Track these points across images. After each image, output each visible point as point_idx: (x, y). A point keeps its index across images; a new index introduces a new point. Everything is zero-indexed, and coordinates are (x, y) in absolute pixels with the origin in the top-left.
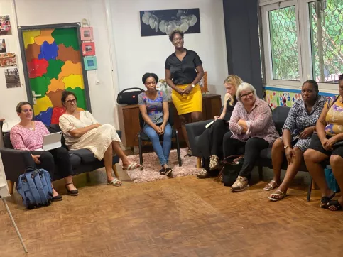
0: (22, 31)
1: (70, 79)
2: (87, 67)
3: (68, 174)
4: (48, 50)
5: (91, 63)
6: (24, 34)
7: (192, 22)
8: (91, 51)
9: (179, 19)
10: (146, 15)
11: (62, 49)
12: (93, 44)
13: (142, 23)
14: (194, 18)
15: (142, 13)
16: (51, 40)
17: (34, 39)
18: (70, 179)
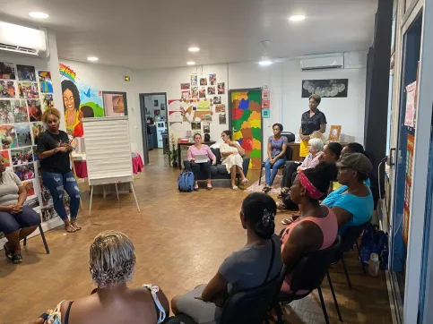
0: (231, 92)
1: (253, 122)
2: (263, 116)
3: (207, 178)
4: (244, 104)
5: (266, 113)
6: (233, 94)
7: (341, 89)
8: (267, 106)
9: (331, 86)
10: (307, 83)
11: (252, 104)
12: (268, 101)
13: (303, 88)
14: (343, 85)
15: (303, 82)
16: (246, 98)
17: (237, 97)
18: (209, 181)
